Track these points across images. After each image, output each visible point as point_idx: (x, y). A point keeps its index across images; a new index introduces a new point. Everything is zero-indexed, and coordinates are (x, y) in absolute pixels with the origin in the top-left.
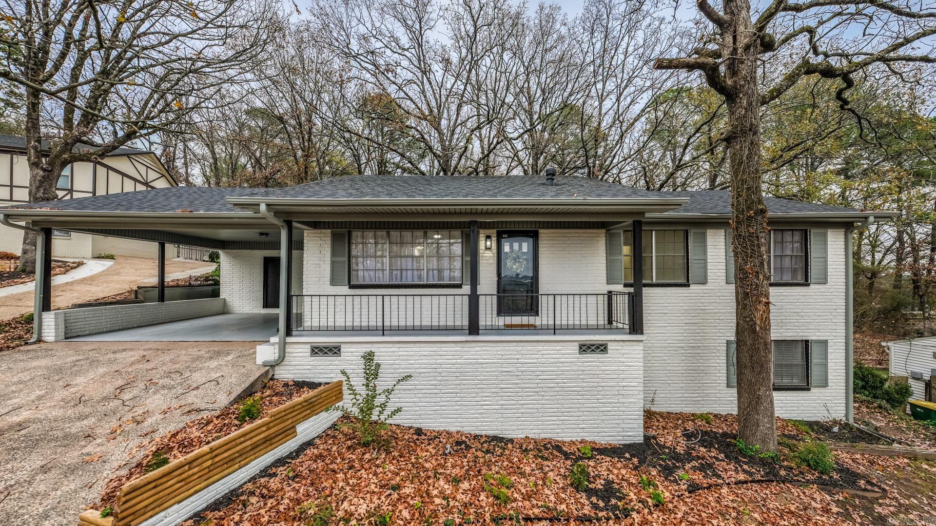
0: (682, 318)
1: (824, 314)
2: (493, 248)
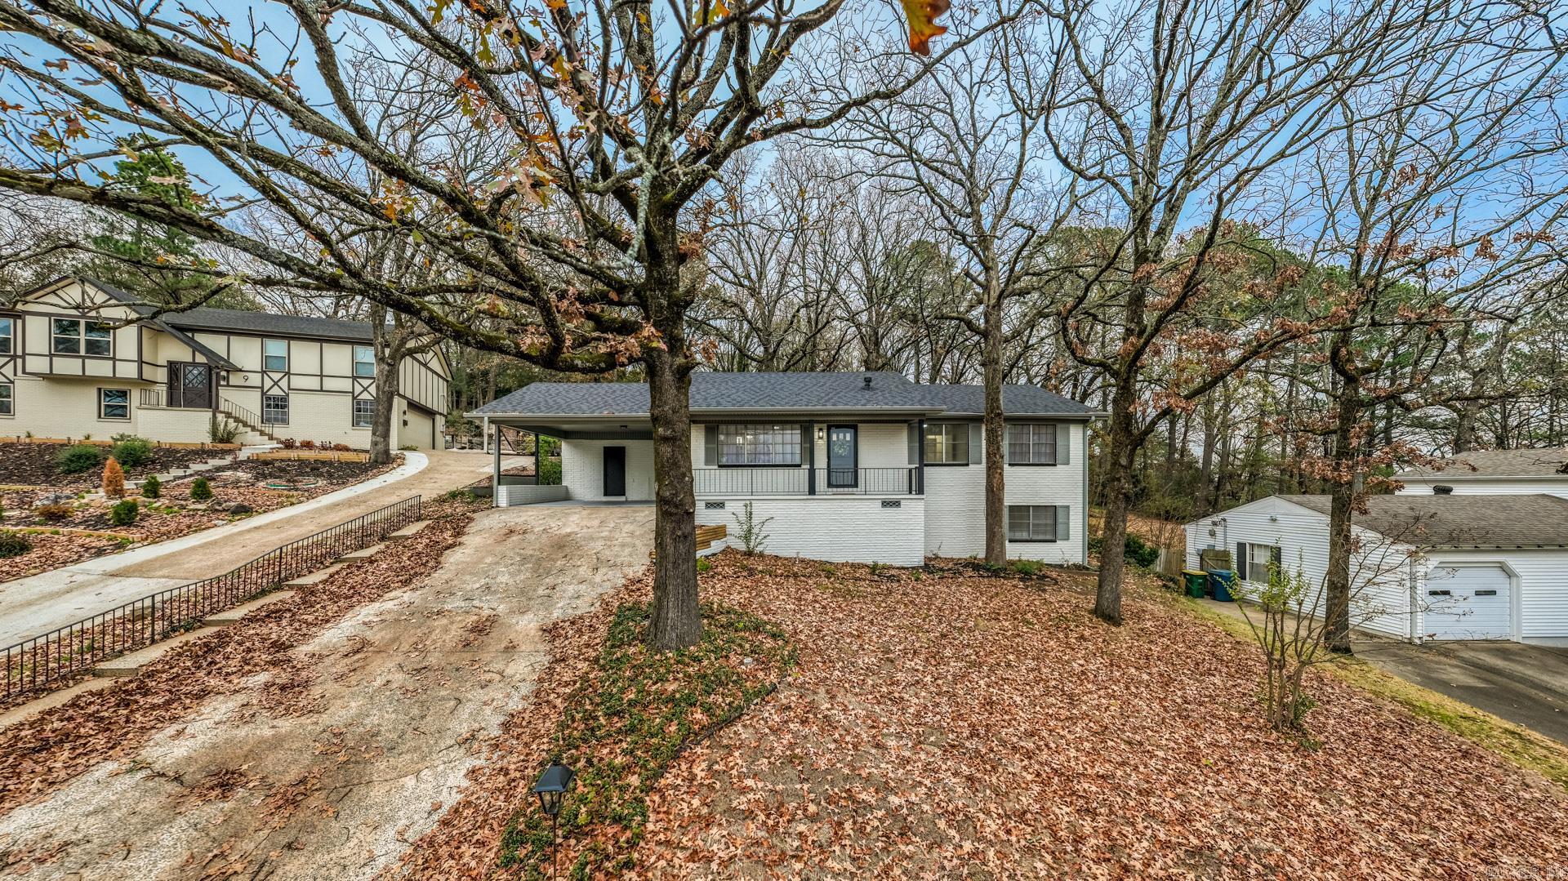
0: (964, 489)
1: (1067, 487)
2: (824, 437)
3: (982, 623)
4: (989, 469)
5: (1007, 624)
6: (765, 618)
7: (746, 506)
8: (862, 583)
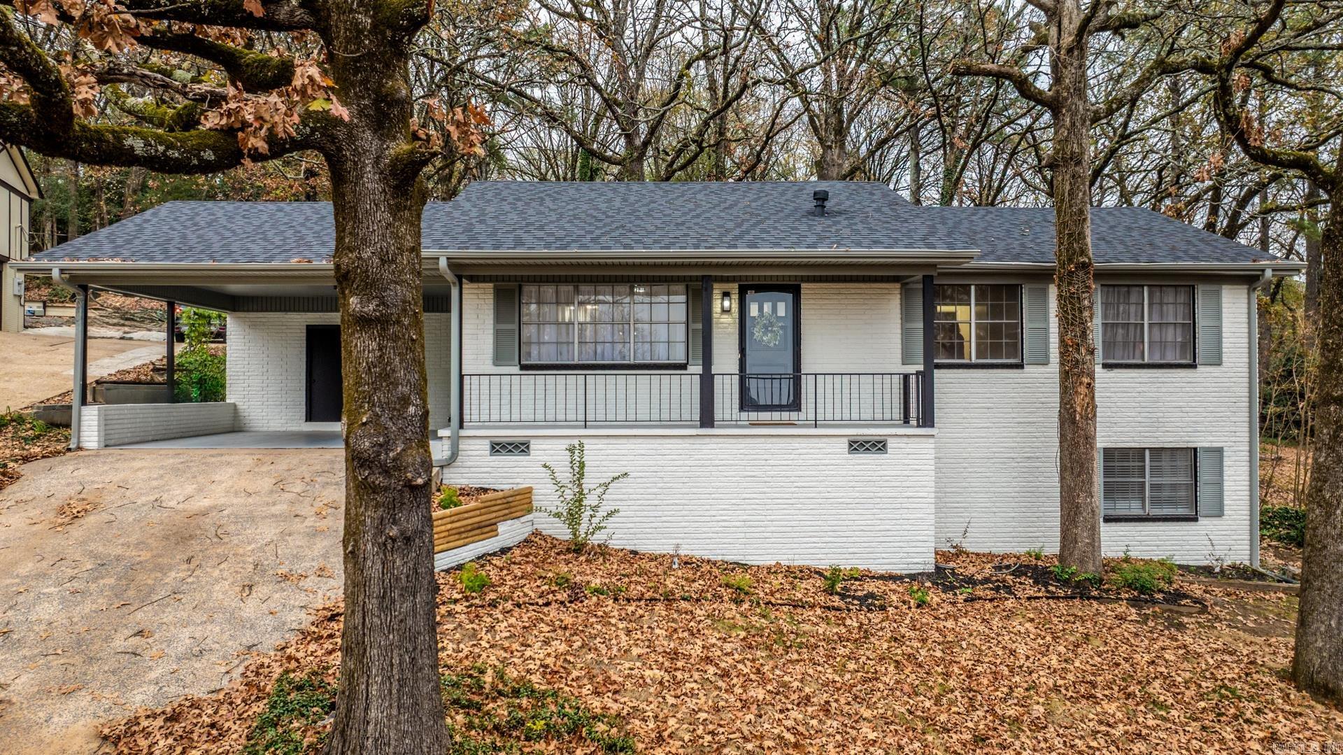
0: (1013, 415)
1: (1218, 410)
2: (733, 310)
3: (1060, 708)
4: (1065, 375)
5: (1111, 708)
6: (596, 703)
7: (571, 450)
8: (808, 613)
